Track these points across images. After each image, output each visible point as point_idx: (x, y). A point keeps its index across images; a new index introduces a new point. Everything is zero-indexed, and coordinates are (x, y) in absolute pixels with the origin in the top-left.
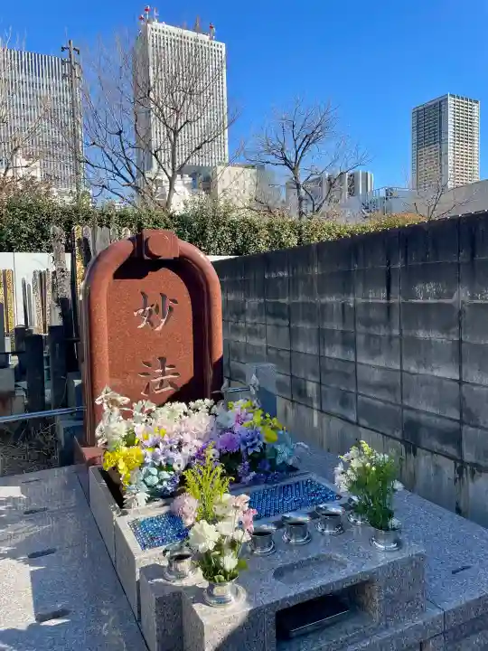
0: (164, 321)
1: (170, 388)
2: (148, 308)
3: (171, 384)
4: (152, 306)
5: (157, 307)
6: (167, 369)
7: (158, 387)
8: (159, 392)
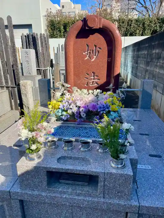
0: (95, 57)
1: (96, 85)
2: (89, 51)
3: (97, 83)
4: (91, 50)
5: (93, 51)
6: (95, 77)
7: (91, 84)
8: (92, 85)
